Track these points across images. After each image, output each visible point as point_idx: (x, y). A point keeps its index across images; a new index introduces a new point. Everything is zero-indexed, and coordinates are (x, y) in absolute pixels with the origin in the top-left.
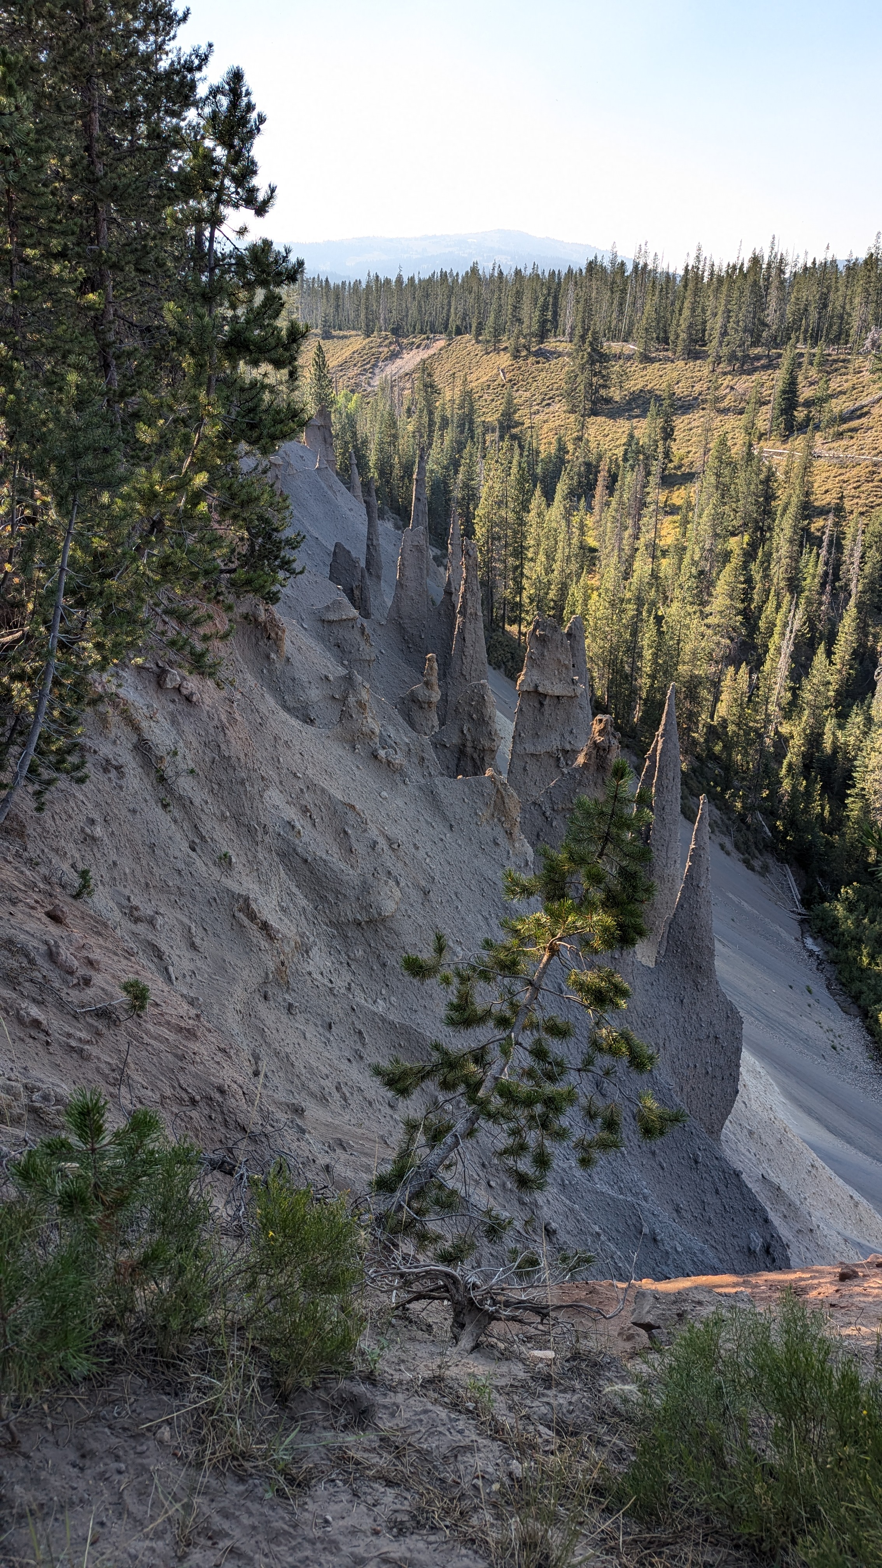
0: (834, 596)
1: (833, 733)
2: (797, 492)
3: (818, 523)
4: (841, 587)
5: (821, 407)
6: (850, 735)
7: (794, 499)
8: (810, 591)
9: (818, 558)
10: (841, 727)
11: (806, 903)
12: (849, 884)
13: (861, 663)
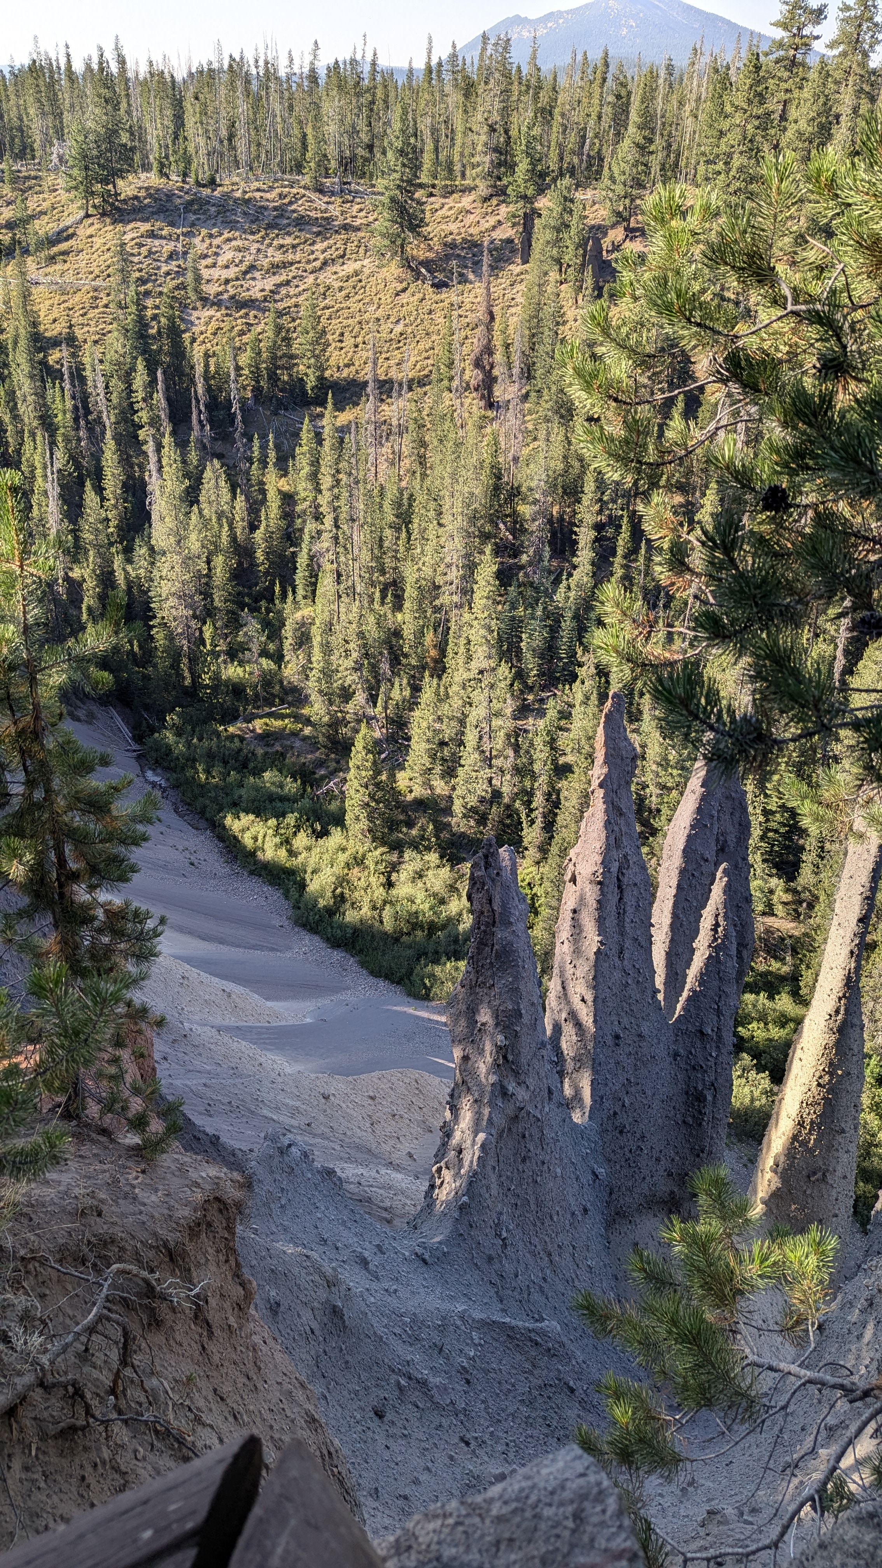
0: (90, 430)
1: (124, 569)
2: (23, 323)
3: (54, 356)
4: (94, 420)
5: (26, 229)
6: (139, 569)
7: (22, 332)
8: (65, 427)
9: (63, 391)
10: (129, 561)
11: (139, 738)
12: (172, 710)
13: (134, 495)
